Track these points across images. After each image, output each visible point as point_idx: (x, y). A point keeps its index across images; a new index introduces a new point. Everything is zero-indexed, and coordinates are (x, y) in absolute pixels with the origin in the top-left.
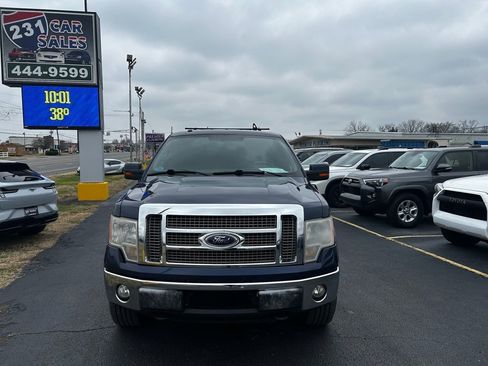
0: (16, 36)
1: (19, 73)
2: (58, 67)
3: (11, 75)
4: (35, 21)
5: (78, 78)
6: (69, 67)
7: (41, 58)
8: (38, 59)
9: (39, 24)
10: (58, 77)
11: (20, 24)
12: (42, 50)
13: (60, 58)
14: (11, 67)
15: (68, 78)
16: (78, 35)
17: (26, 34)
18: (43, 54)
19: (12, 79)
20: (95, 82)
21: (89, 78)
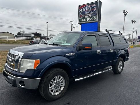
0: (81, 12)
1: (81, 21)
2: (89, 18)
3: (80, 22)
4: (85, 7)
5: (93, 20)
6: (91, 18)
7: (86, 16)
8: (85, 17)
9: (86, 8)
10: (89, 21)
11: (82, 9)
12: (86, 14)
13: (90, 15)
14: (80, 20)
15: (91, 20)
16: (94, 8)
17: (83, 11)
18: (86, 15)
19: (80, 23)
20: (97, 21)
21: (96, 20)
